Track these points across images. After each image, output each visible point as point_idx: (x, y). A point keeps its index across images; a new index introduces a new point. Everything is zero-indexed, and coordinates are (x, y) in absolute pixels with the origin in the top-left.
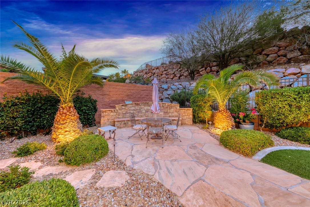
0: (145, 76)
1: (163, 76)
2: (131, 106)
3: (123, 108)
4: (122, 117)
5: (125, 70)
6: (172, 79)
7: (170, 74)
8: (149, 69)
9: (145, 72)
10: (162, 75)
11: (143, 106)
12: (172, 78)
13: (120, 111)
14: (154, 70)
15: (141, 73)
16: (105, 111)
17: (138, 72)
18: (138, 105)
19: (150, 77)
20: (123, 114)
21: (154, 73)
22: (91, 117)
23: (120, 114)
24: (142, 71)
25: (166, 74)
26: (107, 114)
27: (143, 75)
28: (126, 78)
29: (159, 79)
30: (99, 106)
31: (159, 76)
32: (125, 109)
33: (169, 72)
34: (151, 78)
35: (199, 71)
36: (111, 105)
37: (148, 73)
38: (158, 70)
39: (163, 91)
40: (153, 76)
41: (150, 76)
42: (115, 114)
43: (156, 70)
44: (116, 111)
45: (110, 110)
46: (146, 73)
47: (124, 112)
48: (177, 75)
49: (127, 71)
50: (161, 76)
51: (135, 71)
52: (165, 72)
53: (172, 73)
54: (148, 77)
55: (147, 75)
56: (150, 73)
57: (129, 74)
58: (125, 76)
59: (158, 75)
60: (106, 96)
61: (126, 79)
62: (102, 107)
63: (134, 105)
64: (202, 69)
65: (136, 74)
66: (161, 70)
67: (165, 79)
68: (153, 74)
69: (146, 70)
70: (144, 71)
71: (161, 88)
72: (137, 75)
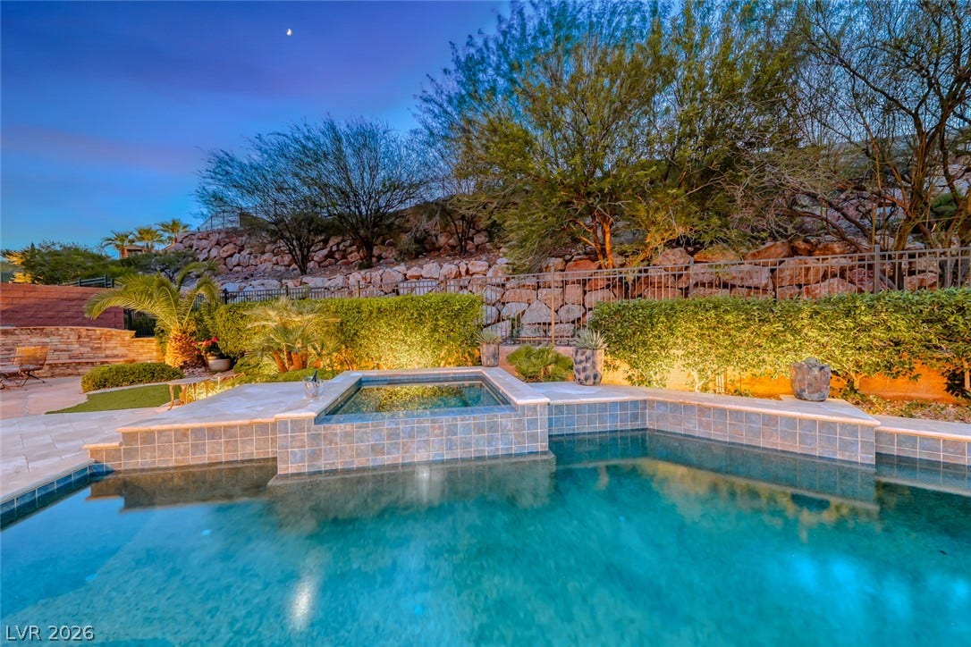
0: (214, 253)
1: (265, 258)
7: (284, 254)
8: (227, 233)
9: (214, 238)
10: (262, 253)
12: (286, 263)
15: (204, 242)
17: (193, 237)
19: (231, 256)
21: (243, 246)
24: (207, 235)
25: (273, 252)
27: (209, 248)
31: (256, 257)
33: (279, 247)
34: (233, 259)
35: (345, 251)
37: (225, 245)
38: (252, 240)
40: (239, 253)
41: (229, 253)
50: (259, 255)
52: (269, 247)
53: (288, 251)
54: (225, 255)
55: (221, 251)
56: (231, 246)
59: (251, 254)
65: (187, 243)
67: (270, 265)
68: (238, 248)
69: (220, 233)
70: (211, 237)
72: (191, 247)
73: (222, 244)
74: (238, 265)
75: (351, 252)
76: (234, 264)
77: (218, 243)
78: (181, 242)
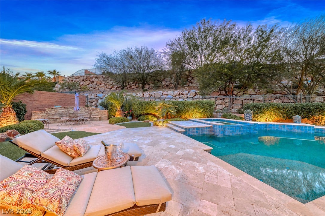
0: (82, 83)
1: (102, 86)
2: (61, 109)
3: (52, 110)
4: (51, 116)
5: (55, 71)
6: (111, 89)
7: (109, 85)
8: (87, 77)
10: (101, 84)
11: (72, 109)
13: (50, 113)
14: (92, 78)
15: (78, 80)
16: (36, 112)
17: (74, 78)
18: (66, 108)
19: (89, 84)
20: (53, 114)
21: (93, 82)
22: (21, 116)
23: (50, 114)
24: (79, 77)
25: (105, 84)
26: (37, 114)
27: (79, 82)
28: (57, 81)
29: (98, 87)
30: (28, 109)
31: (98, 85)
32: (55, 111)
33: (107, 83)
34: (89, 86)
35: (131, 85)
36: (40, 108)
37: (86, 81)
38: (97, 80)
39: (99, 99)
40: (91, 84)
41: (88, 84)
42: (45, 114)
43: (94, 78)
44: (46, 112)
45: (40, 112)
46: (84, 80)
47: (54, 113)
48: (114, 86)
49: (58, 73)
50: (99, 85)
51: (69, 76)
52: (103, 82)
53: (110, 84)
54: (86, 84)
56: (89, 81)
57: (60, 76)
58: (54, 78)
59: (96, 84)
60: (36, 101)
61: (56, 83)
62: (31, 109)
63: (63, 108)
64: (133, 85)
65: (71, 79)
66: (100, 80)
67: (104, 88)
68: (91, 82)
69: (84, 77)
70: (80, 78)
71: (97, 96)
72: (72, 81)
73: (85, 81)
74: (92, 88)
75: (133, 86)
76: (90, 87)
77: (83, 80)
78: (68, 79)
